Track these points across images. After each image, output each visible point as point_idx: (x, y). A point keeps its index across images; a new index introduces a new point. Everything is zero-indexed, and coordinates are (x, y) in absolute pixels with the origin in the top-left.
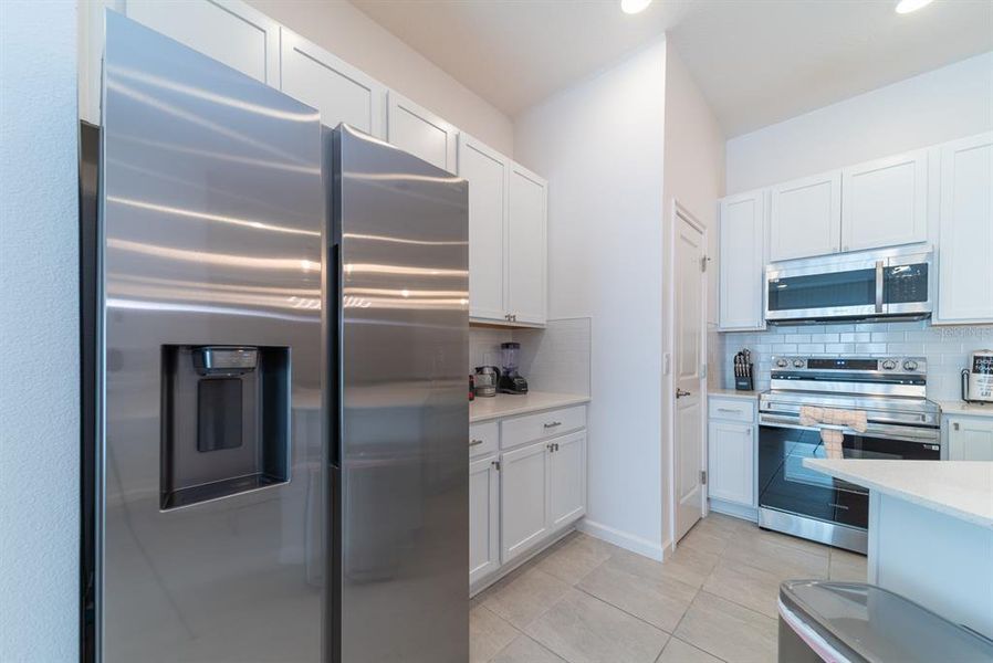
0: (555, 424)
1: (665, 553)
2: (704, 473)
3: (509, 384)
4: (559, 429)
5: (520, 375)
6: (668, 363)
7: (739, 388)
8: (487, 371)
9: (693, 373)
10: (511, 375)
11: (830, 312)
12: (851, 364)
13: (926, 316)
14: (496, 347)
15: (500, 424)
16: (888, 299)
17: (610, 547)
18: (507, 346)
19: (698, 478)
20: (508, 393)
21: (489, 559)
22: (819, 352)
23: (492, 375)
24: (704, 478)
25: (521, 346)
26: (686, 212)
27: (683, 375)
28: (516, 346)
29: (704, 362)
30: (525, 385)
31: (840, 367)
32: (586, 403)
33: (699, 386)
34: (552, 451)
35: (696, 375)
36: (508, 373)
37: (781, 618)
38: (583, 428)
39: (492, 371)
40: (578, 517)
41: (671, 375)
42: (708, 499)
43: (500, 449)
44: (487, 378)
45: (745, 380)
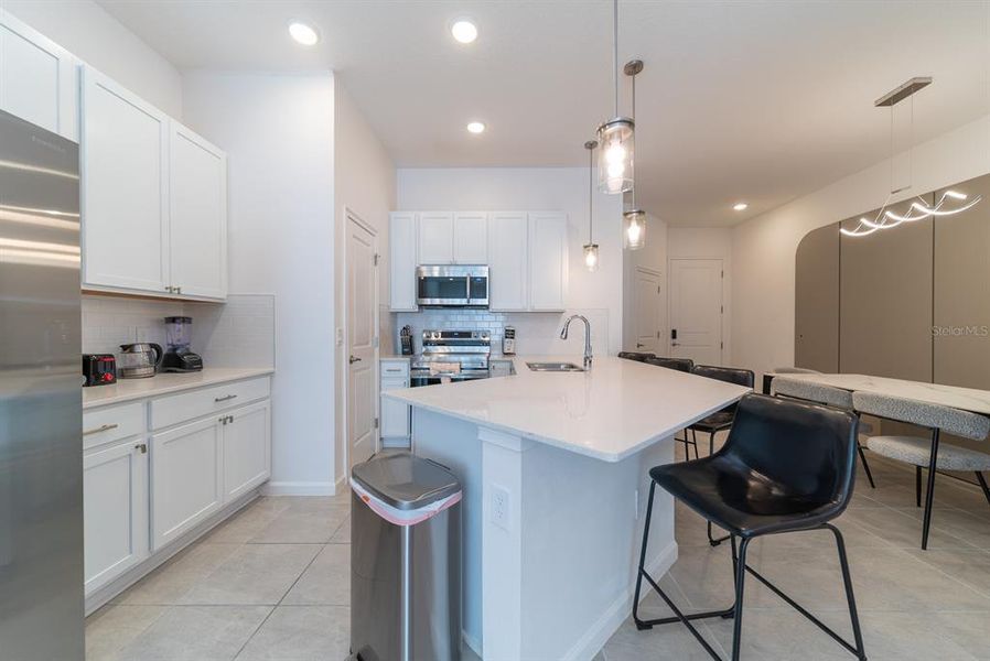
0: (229, 397)
1: (337, 487)
2: (377, 420)
3: (173, 362)
4: (233, 402)
5: (192, 351)
6: (341, 335)
7: (404, 353)
8: (139, 349)
9: (367, 343)
10: (178, 352)
11: (446, 301)
12: (462, 334)
13: (487, 307)
14: (158, 321)
15: (149, 404)
16: (472, 296)
17: (291, 498)
18: (173, 320)
19: (372, 423)
20: (176, 372)
21: (131, 553)
22: (449, 328)
23: (149, 353)
24: (377, 423)
25: (193, 321)
26: (354, 215)
27: (356, 345)
28: (186, 320)
29: (376, 334)
30: (200, 362)
31: (456, 337)
32: (271, 374)
33: (372, 355)
34: (225, 423)
35: (370, 346)
36: (175, 349)
37: (353, 491)
38: (268, 397)
39: (147, 349)
40: (262, 480)
41: (344, 346)
42: (381, 439)
43: (149, 431)
44: (141, 355)
45: (408, 348)
